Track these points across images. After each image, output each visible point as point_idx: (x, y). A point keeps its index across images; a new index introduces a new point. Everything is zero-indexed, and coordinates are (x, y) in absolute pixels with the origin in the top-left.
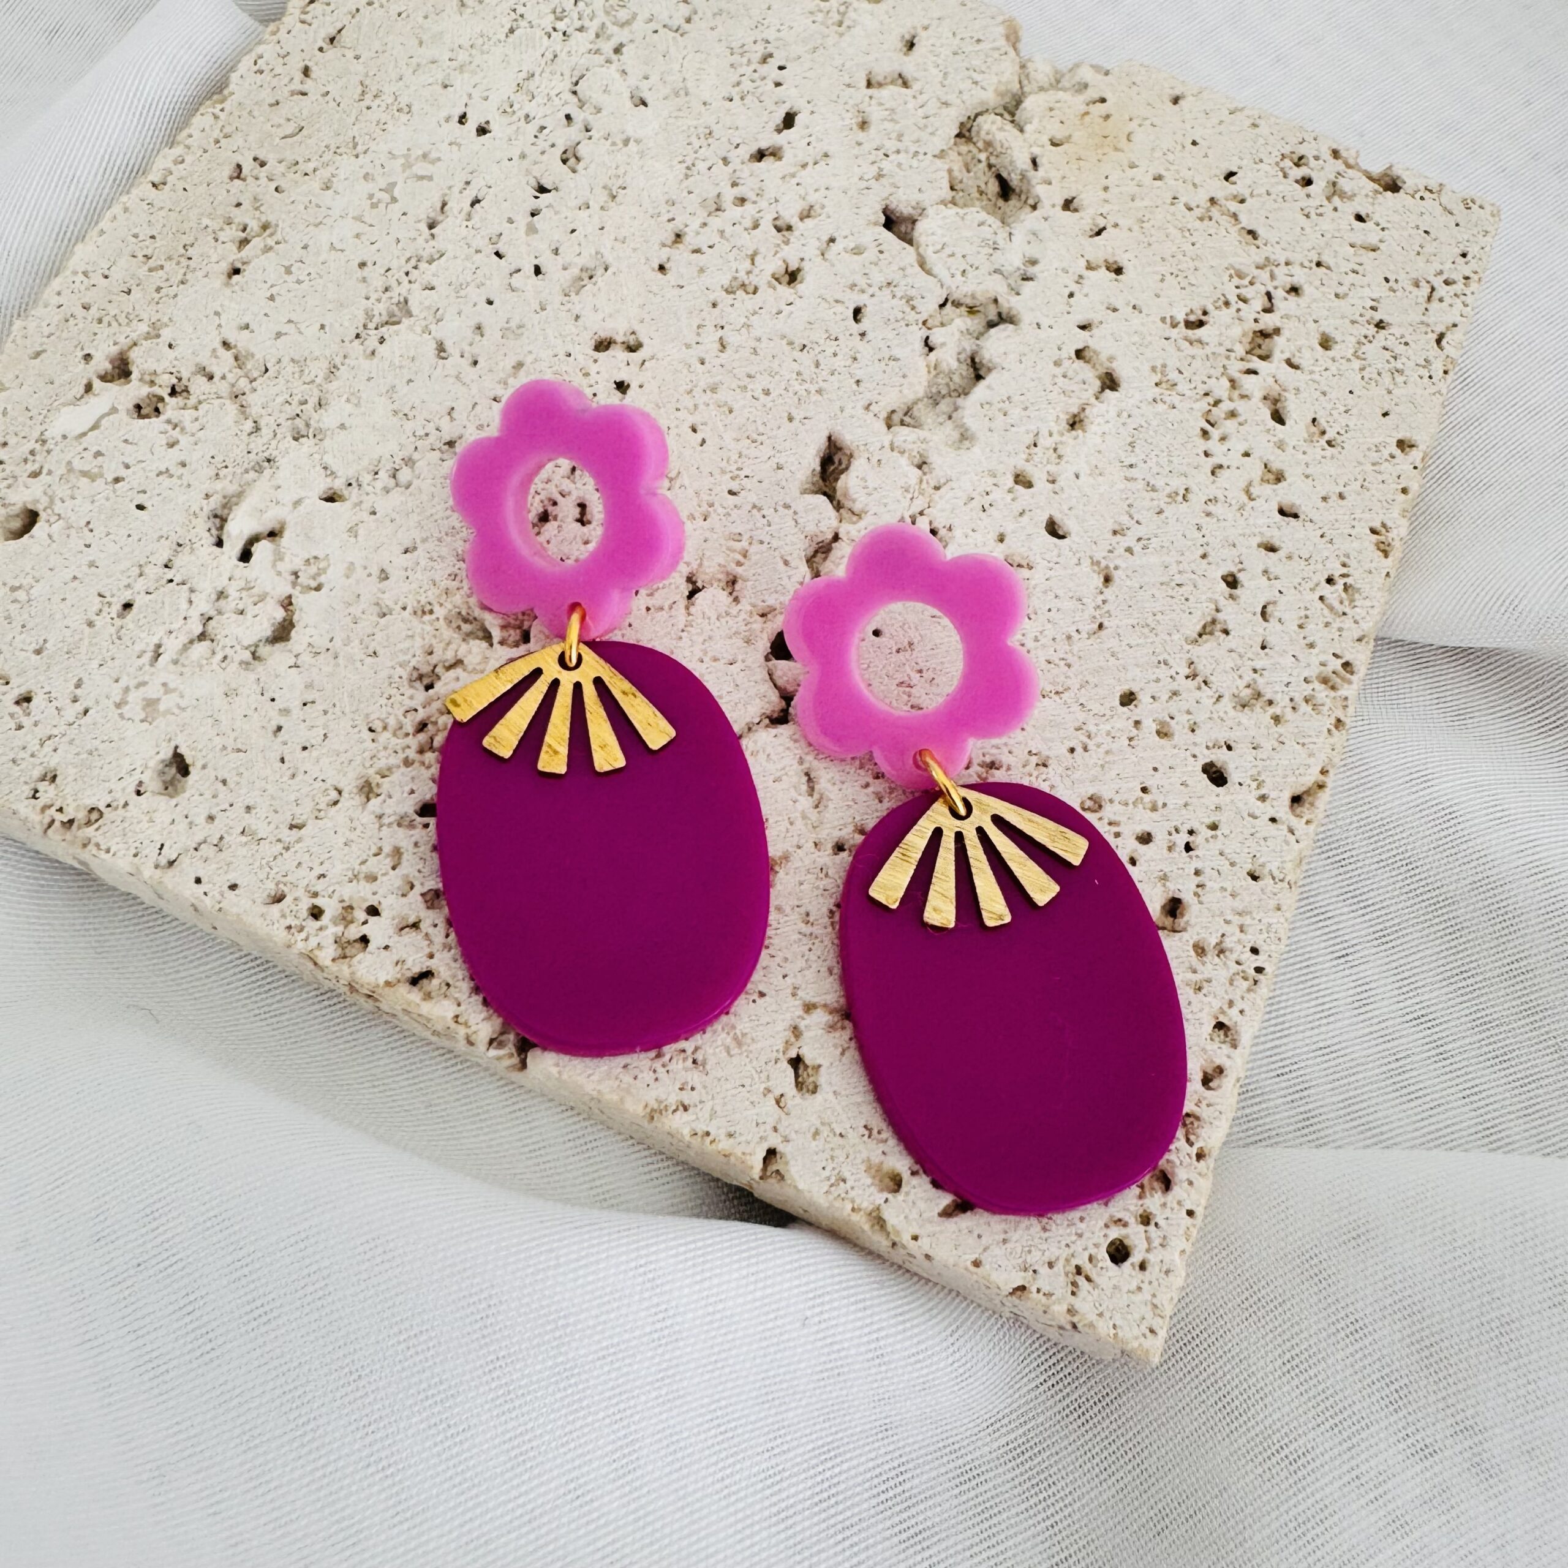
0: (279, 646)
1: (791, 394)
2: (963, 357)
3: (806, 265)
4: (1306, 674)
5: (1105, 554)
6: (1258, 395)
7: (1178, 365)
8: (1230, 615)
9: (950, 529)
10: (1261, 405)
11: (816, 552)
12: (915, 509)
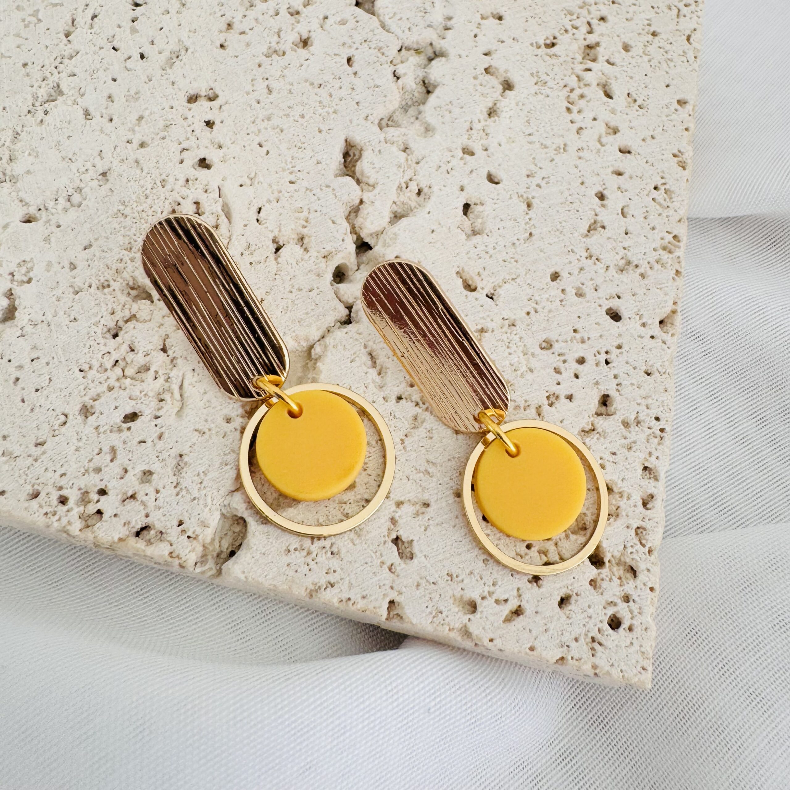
0: (8, 323)
1: (318, 116)
2: (418, 80)
3: (313, 35)
4: (654, 246)
5: (525, 190)
6: (594, 83)
7: (545, 70)
8: (604, 217)
9: (430, 187)
10: (597, 89)
11: (350, 212)
12: (407, 178)
